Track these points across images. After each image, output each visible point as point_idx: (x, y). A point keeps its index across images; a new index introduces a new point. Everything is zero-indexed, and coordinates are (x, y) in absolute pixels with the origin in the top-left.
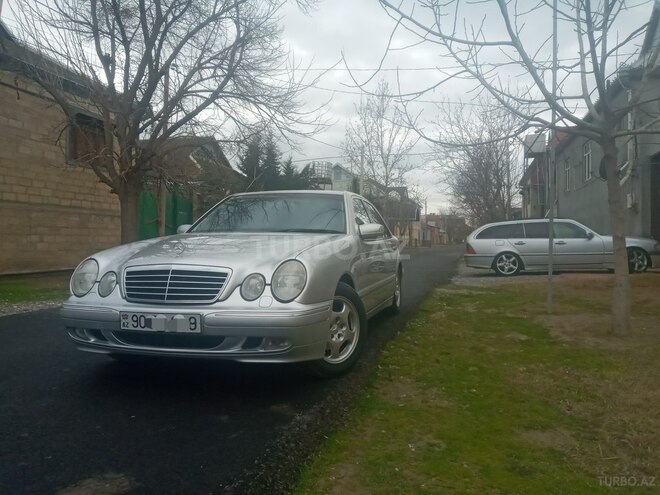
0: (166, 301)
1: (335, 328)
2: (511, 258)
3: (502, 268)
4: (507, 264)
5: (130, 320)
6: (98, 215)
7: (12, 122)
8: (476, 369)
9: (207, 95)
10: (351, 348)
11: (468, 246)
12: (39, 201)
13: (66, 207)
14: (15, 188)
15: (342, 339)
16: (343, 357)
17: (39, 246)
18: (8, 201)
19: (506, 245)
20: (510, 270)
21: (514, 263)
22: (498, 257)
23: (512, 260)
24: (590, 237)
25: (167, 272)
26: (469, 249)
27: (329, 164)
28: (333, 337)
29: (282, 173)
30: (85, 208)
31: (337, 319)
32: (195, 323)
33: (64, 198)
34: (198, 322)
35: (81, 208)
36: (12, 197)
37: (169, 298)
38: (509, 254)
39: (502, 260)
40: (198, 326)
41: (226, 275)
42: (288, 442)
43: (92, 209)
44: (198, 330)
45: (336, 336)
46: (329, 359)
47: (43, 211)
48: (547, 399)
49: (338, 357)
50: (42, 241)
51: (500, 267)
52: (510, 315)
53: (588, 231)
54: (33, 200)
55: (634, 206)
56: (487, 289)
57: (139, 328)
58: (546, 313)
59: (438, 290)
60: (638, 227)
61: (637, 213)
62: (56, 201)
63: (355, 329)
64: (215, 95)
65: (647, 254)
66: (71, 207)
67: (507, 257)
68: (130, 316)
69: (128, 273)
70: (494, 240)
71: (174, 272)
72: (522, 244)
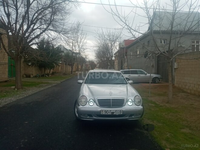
0: (111, 107)
19: (126, 76)
24: (146, 74)
37: (112, 106)
40: (122, 113)
41: (124, 100)
53: (146, 73)
55: (153, 65)
57: (106, 114)
60: (154, 71)
61: (153, 67)
65: (159, 79)
68: (104, 111)
69: (98, 100)
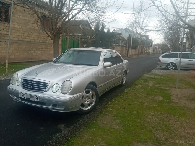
1: (87, 99)
2: (173, 64)
3: (170, 68)
4: (171, 66)
5: (21, 95)
6: (50, 45)
7: (25, 18)
8: (136, 112)
9: (79, 10)
10: (92, 105)
11: (159, 60)
12: (33, 41)
13: (41, 42)
14: (27, 37)
15: (89, 102)
16: (89, 108)
17: (34, 54)
18: (25, 41)
19: (172, 60)
20: (172, 68)
21: (174, 66)
22: (169, 64)
23: (173, 65)
25: (32, 81)
26: (159, 61)
27: (122, 29)
28: (85, 102)
29: (106, 32)
30: (47, 43)
31: (87, 96)
32: (37, 98)
33: (41, 40)
34: (38, 98)
35: (45, 43)
36: (26, 40)
37: (32, 89)
38: (172, 63)
39: (170, 65)
41: (48, 83)
42: (53, 142)
43: (49, 43)
44: (38, 101)
45: (87, 101)
46: (84, 108)
47: (34, 44)
48: (152, 129)
49: (87, 108)
50: (34, 52)
51: (169, 67)
52: (163, 88)
54: (32, 41)
56: (162, 76)
58: (175, 88)
59: (145, 75)
62: (38, 41)
63: (94, 99)
64: (81, 10)
66: (42, 42)
67: (171, 64)
68: (21, 93)
69: (24, 80)
70: (168, 58)
71: (34, 81)
72: (177, 60)
